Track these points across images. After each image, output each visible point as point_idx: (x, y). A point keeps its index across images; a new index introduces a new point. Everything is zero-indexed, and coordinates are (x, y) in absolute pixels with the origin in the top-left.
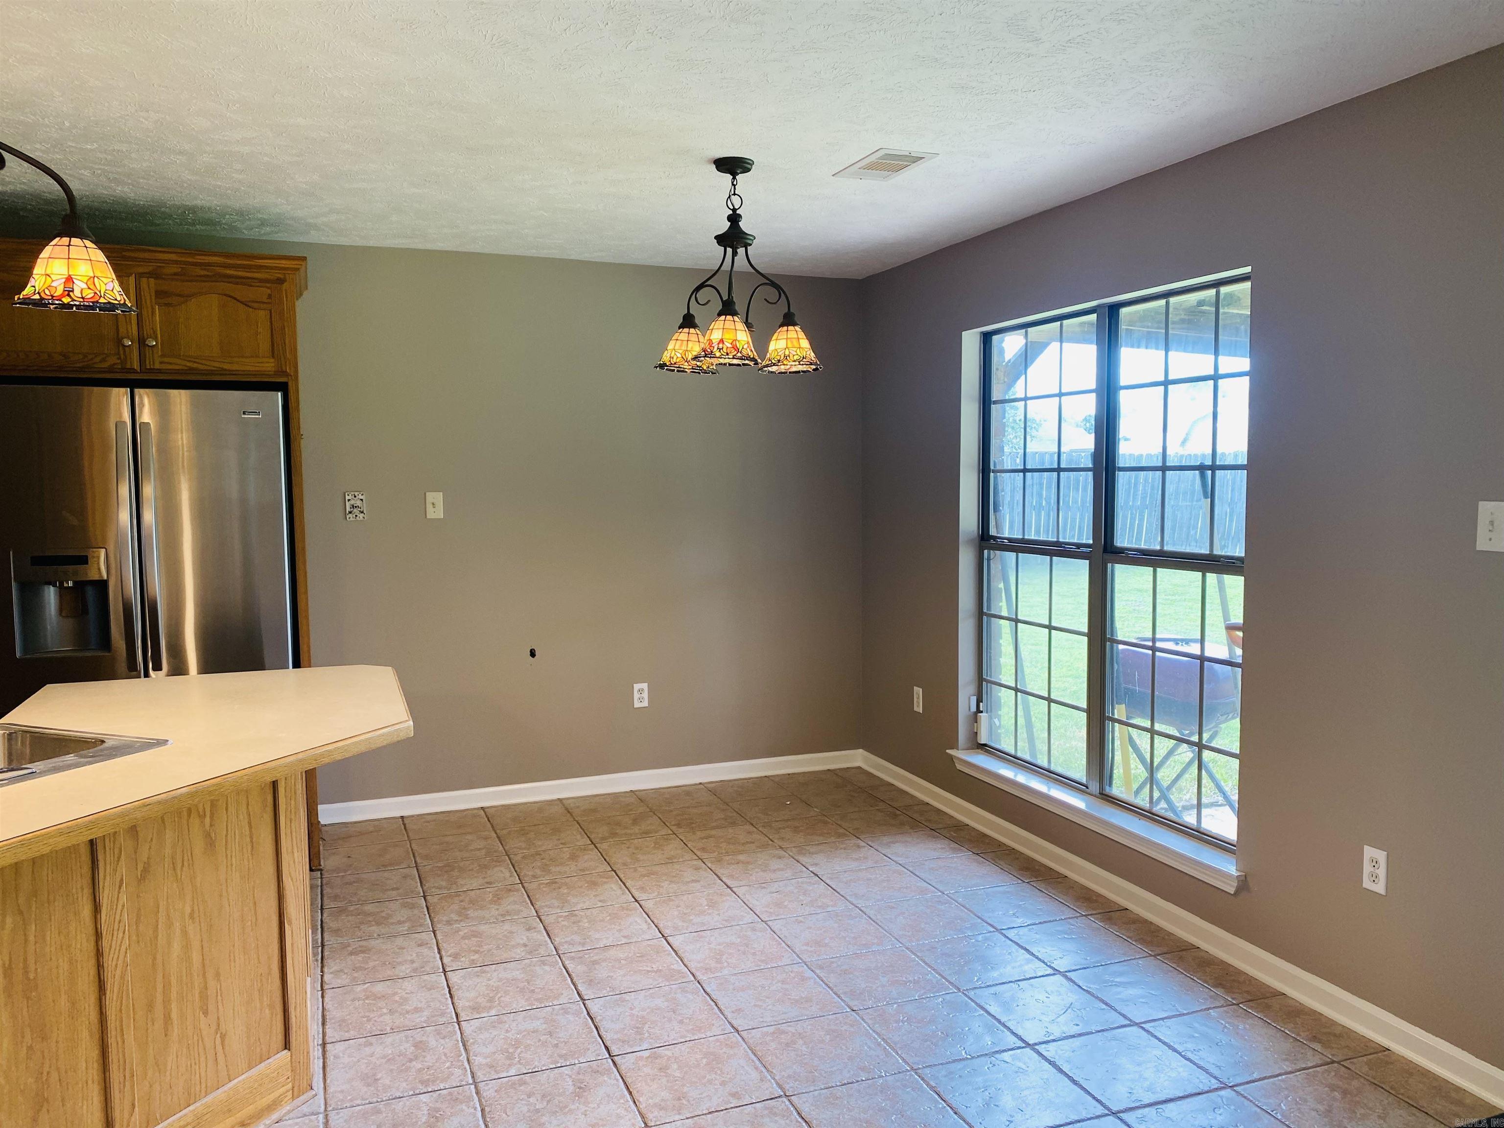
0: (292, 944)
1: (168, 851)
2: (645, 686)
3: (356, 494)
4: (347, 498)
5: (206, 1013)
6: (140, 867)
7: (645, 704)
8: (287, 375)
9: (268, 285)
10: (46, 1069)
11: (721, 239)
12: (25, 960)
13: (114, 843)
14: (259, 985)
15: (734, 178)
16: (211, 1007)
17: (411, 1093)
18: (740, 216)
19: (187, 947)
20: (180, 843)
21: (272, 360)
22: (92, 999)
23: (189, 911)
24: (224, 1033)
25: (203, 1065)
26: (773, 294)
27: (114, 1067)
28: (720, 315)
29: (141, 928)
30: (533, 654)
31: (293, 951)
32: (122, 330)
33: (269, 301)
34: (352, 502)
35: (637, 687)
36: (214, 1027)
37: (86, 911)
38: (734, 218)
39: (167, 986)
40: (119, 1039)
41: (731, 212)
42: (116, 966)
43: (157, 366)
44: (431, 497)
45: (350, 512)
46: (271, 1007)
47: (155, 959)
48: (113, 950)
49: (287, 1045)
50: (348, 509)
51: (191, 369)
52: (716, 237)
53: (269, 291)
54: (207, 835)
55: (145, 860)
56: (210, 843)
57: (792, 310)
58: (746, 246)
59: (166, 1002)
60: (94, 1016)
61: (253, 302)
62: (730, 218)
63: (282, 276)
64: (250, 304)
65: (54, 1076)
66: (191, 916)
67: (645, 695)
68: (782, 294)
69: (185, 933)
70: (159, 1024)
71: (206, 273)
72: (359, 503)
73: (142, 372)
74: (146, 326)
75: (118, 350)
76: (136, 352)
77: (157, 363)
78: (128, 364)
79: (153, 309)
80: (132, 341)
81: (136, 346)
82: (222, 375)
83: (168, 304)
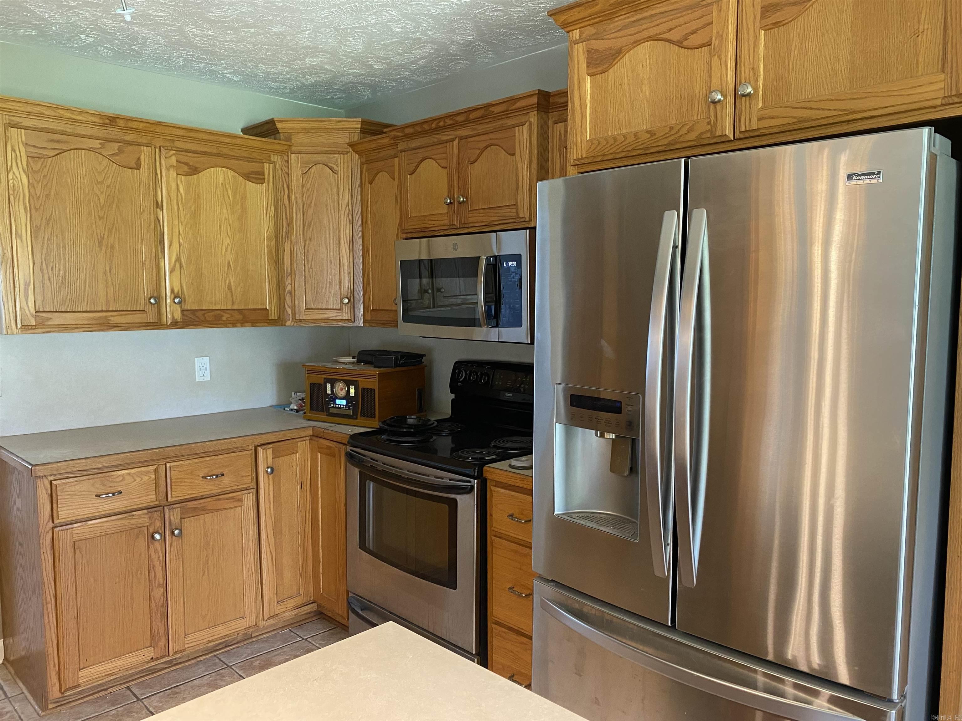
21: (941, 78)
43: (754, 126)
73: (735, 139)
74: (745, 69)
75: (708, 111)
76: (729, 110)
77: (755, 119)
78: (719, 128)
79: (756, 37)
80: (725, 96)
81: (730, 99)
82: (848, 122)
83: (776, 24)
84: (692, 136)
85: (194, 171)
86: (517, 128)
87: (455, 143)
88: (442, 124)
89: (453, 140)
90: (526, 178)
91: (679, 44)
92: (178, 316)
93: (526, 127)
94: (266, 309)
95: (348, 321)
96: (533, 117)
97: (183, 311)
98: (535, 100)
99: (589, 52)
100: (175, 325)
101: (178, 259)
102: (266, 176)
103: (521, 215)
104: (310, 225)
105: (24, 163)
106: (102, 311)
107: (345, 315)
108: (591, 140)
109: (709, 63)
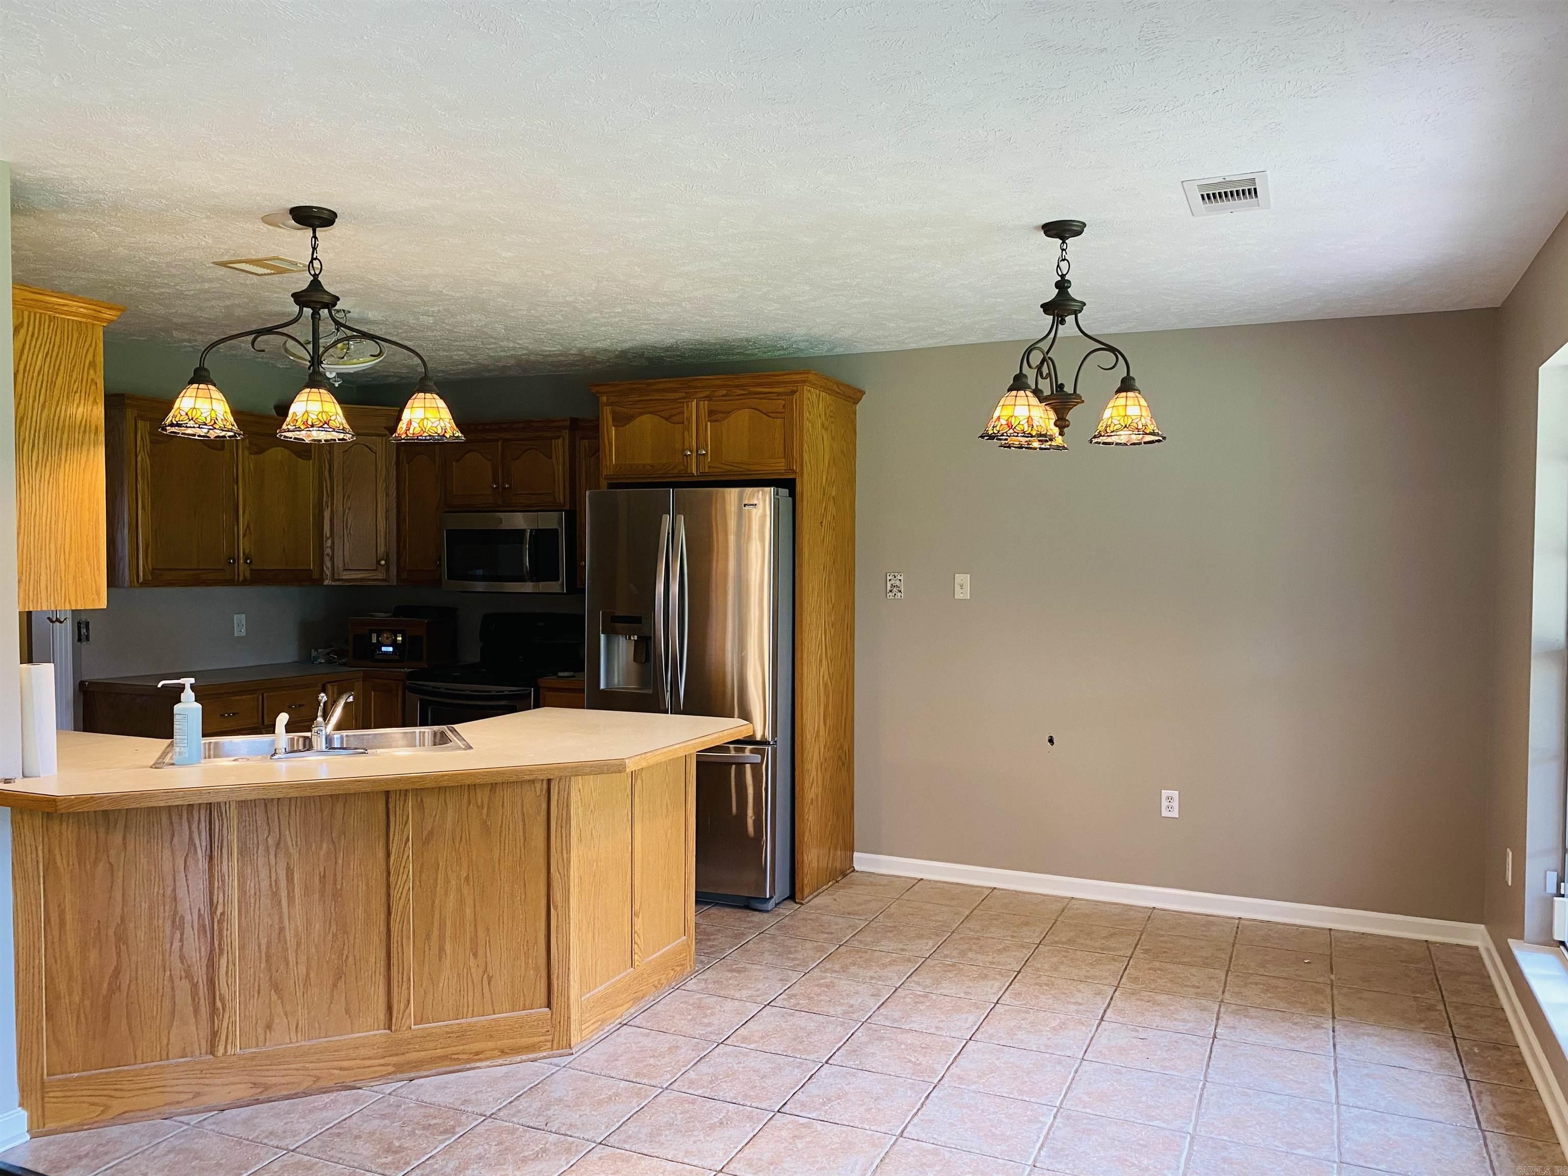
0: (557, 926)
1: (449, 826)
2: (1175, 794)
3: (896, 574)
4: (889, 578)
5: (475, 955)
6: (425, 833)
7: (1175, 814)
8: (794, 472)
9: (784, 397)
10: (345, 953)
11: (1047, 308)
12: (335, 875)
13: (403, 811)
14: (525, 949)
15: (1064, 242)
16: (481, 952)
17: (622, 1077)
18: (1069, 282)
19: (461, 901)
20: (460, 823)
21: (783, 460)
22: (383, 916)
23: (465, 875)
24: (491, 975)
25: (471, 993)
26: (1108, 358)
27: (394, 969)
28: (1010, 390)
29: (424, 877)
30: (1051, 741)
31: (557, 931)
32: (686, 443)
33: (783, 410)
34: (892, 582)
35: (1165, 793)
36: (481, 970)
37: (381, 854)
38: (1062, 285)
39: (442, 927)
40: (400, 950)
41: (1059, 278)
42: (400, 898)
43: (707, 470)
44: (959, 578)
45: (891, 591)
46: (537, 969)
47: (434, 902)
48: (398, 886)
49: (549, 1005)
50: (889, 588)
51: (730, 471)
52: (1042, 306)
53: (784, 402)
54: (484, 823)
55: (430, 829)
56: (486, 829)
57: (1131, 375)
58: (1075, 313)
59: (442, 938)
60: (383, 929)
61: (772, 413)
62: (1058, 285)
63: (795, 388)
64: (770, 414)
65: (351, 958)
66: (467, 879)
67: (1176, 804)
68: (1120, 356)
69: (459, 889)
70: (435, 950)
71: (743, 392)
72: (898, 583)
73: (698, 476)
74: (701, 440)
75: (683, 459)
76: (694, 460)
77: (707, 467)
78: (689, 469)
79: (706, 425)
80: (691, 451)
81: (694, 455)
82: (749, 474)
83: (716, 421)
84: (676, 471)
85: (260, 451)
86: (553, 441)
87: (500, 443)
88: (488, 427)
89: (498, 440)
90: (561, 476)
91: (667, 419)
92: (248, 574)
93: (560, 440)
94: (310, 570)
95: (383, 580)
96: (566, 433)
97: (251, 570)
98: (568, 423)
99: (614, 413)
100: (245, 583)
101: (248, 526)
102: (313, 454)
103: (558, 501)
104: (349, 497)
105: (148, 448)
106: (195, 569)
107: (380, 575)
108: (616, 465)
109: (683, 433)
